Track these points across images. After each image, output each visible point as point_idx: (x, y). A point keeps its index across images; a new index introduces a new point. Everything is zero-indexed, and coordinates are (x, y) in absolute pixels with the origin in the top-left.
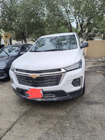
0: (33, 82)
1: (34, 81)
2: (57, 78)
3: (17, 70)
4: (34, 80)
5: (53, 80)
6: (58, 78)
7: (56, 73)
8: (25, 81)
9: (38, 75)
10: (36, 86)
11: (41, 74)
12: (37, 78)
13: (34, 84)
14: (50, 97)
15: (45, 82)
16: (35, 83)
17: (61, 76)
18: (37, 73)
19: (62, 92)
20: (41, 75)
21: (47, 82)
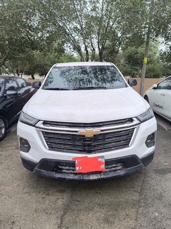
0: (84, 145)
1: (88, 143)
2: (126, 135)
3: (45, 123)
4: (88, 141)
5: (121, 138)
6: (128, 134)
7: (126, 125)
8: (65, 144)
9: (97, 130)
10: (90, 152)
11: (103, 128)
12: (94, 136)
13: (87, 148)
14: (114, 169)
15: (107, 143)
16: (89, 145)
17: (133, 131)
18: (93, 127)
19: (134, 158)
20: (101, 131)
21: (110, 143)
